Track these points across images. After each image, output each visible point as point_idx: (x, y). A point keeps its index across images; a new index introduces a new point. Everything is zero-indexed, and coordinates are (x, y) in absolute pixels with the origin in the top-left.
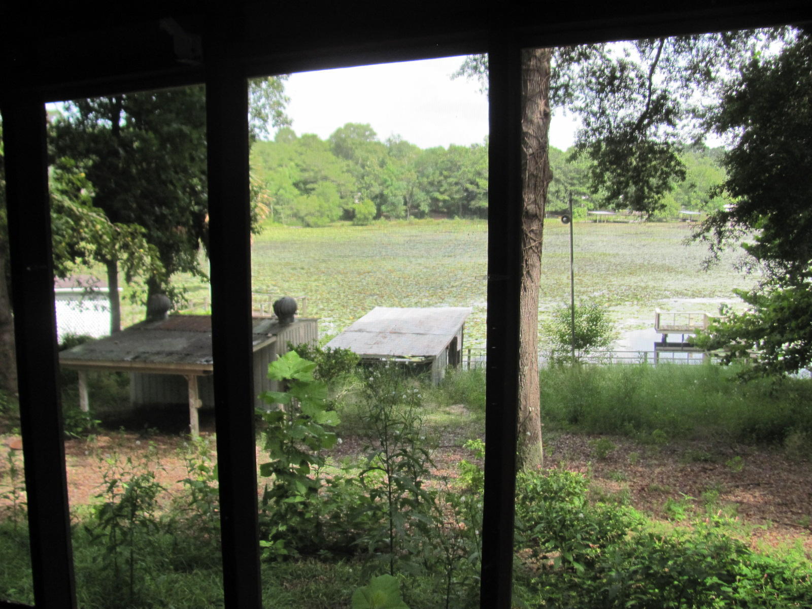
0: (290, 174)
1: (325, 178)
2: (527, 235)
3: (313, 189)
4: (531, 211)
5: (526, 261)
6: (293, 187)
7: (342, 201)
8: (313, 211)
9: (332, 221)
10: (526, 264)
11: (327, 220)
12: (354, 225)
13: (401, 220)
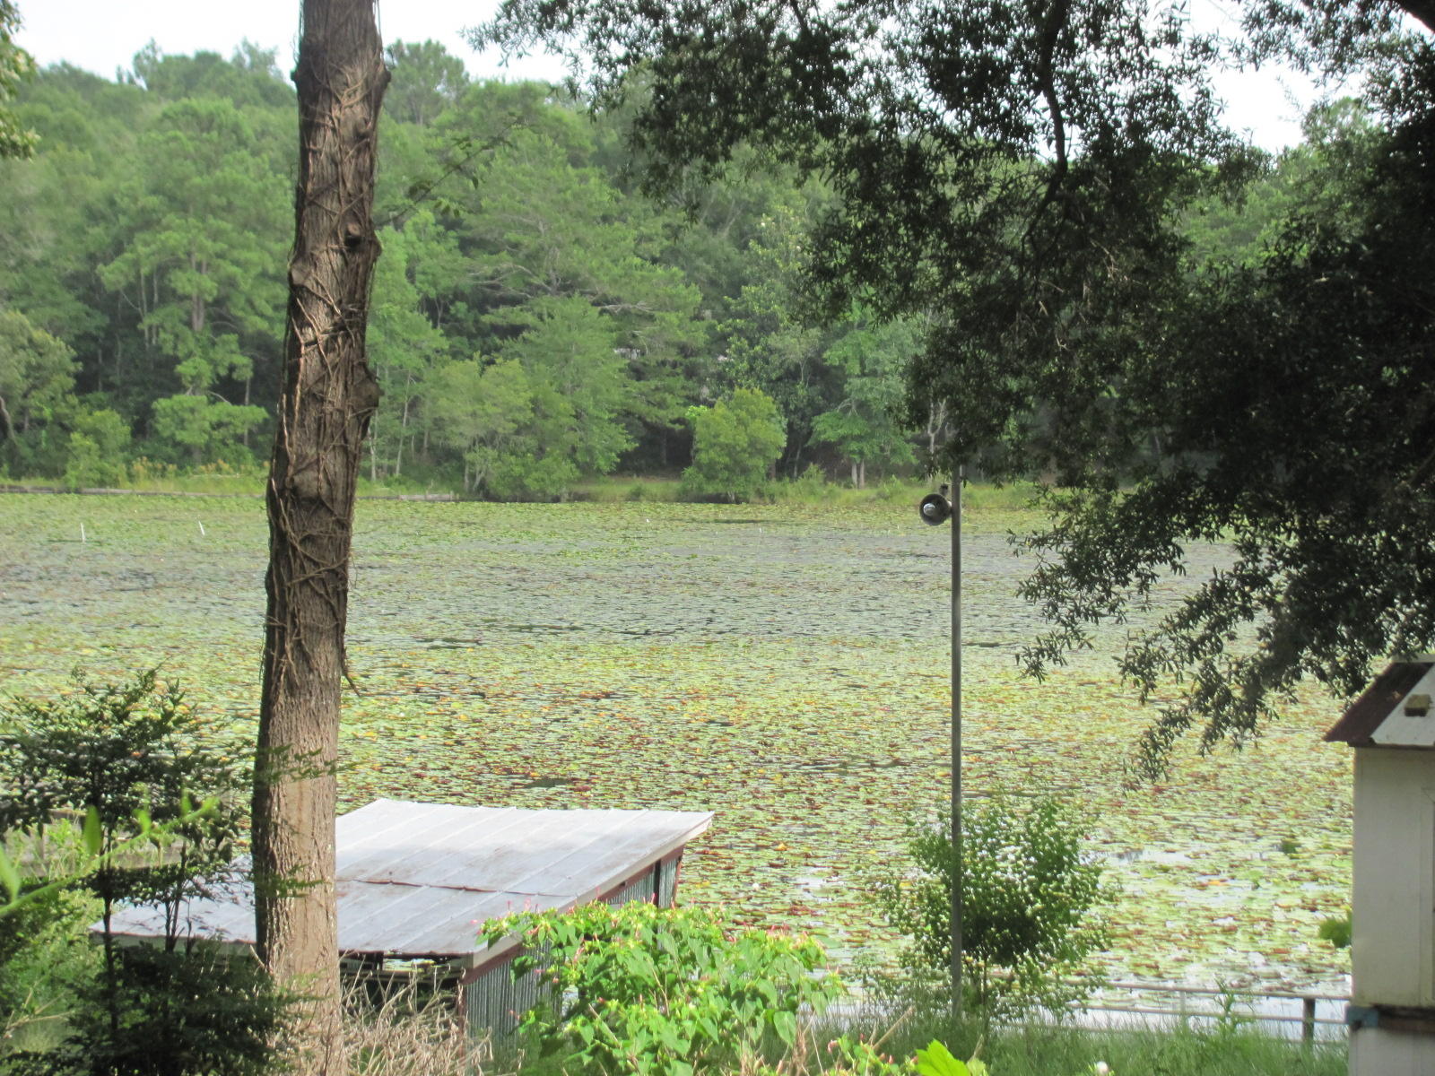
0: (413, 260)
1: (569, 285)
2: (294, 549)
3: (515, 331)
4: (304, 489)
5: (294, 616)
6: (421, 318)
7: (635, 386)
8: (506, 428)
9: (588, 471)
10: (294, 623)
11: (567, 469)
12: (685, 497)
13: (897, 482)
